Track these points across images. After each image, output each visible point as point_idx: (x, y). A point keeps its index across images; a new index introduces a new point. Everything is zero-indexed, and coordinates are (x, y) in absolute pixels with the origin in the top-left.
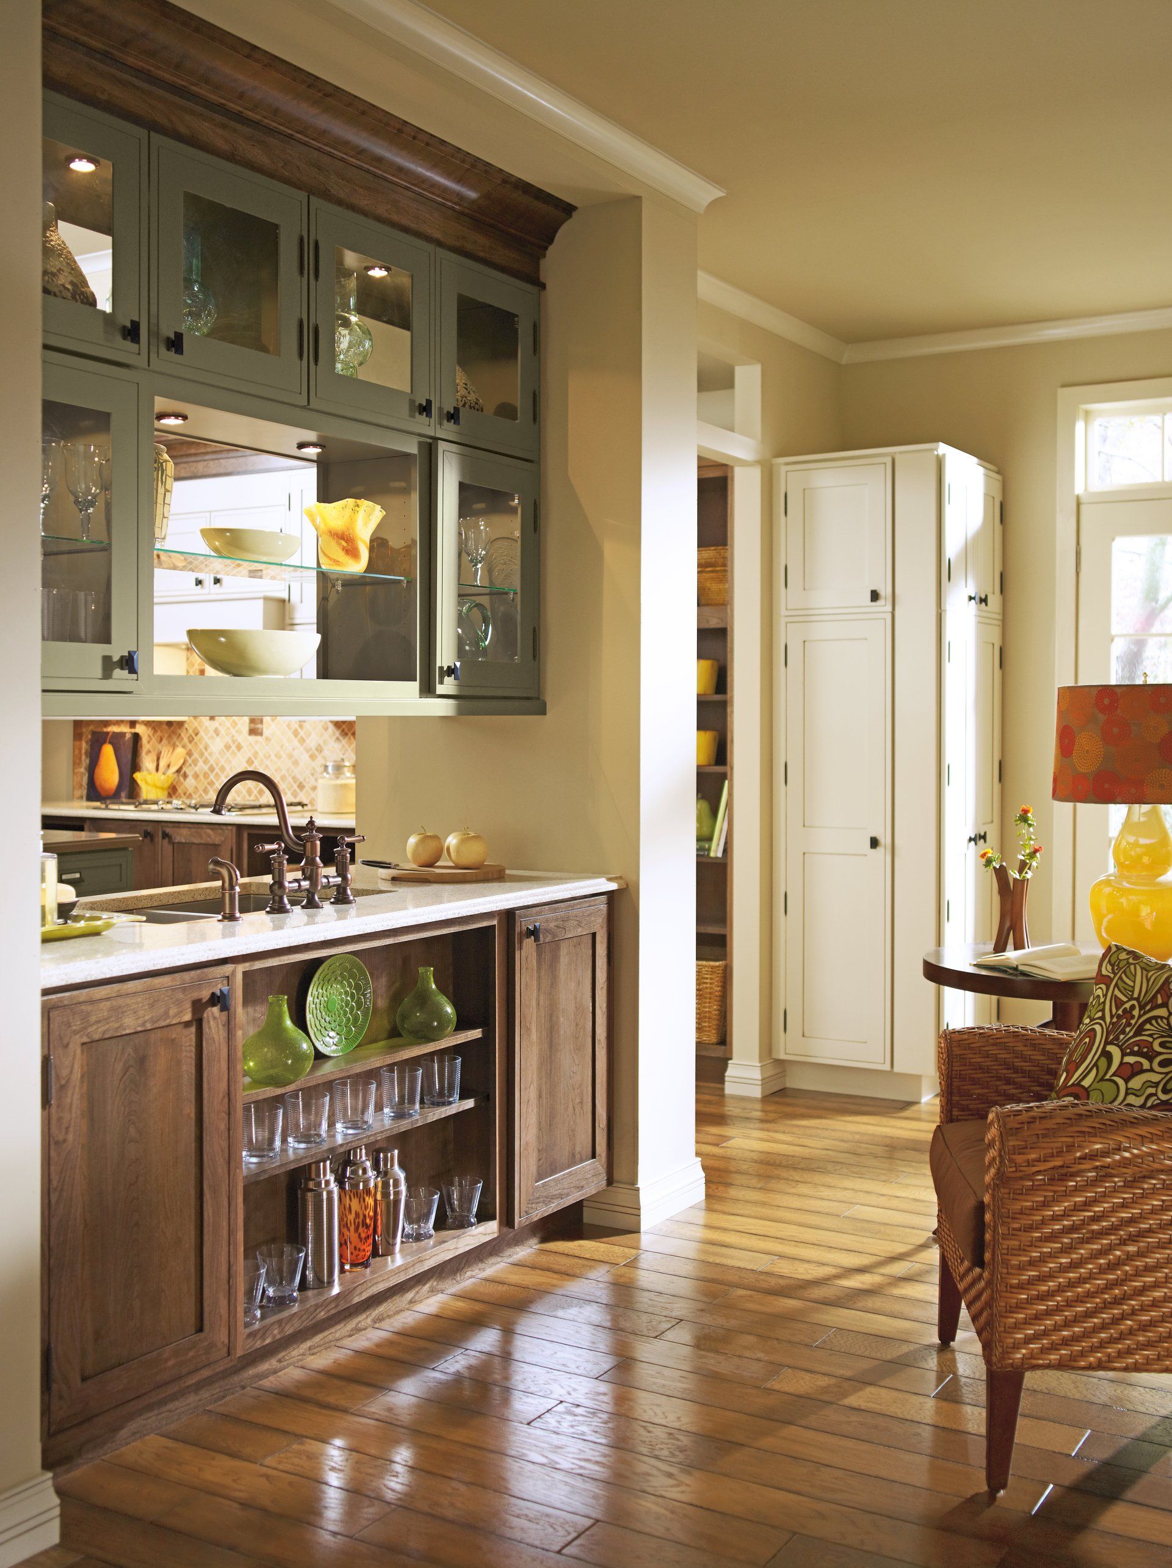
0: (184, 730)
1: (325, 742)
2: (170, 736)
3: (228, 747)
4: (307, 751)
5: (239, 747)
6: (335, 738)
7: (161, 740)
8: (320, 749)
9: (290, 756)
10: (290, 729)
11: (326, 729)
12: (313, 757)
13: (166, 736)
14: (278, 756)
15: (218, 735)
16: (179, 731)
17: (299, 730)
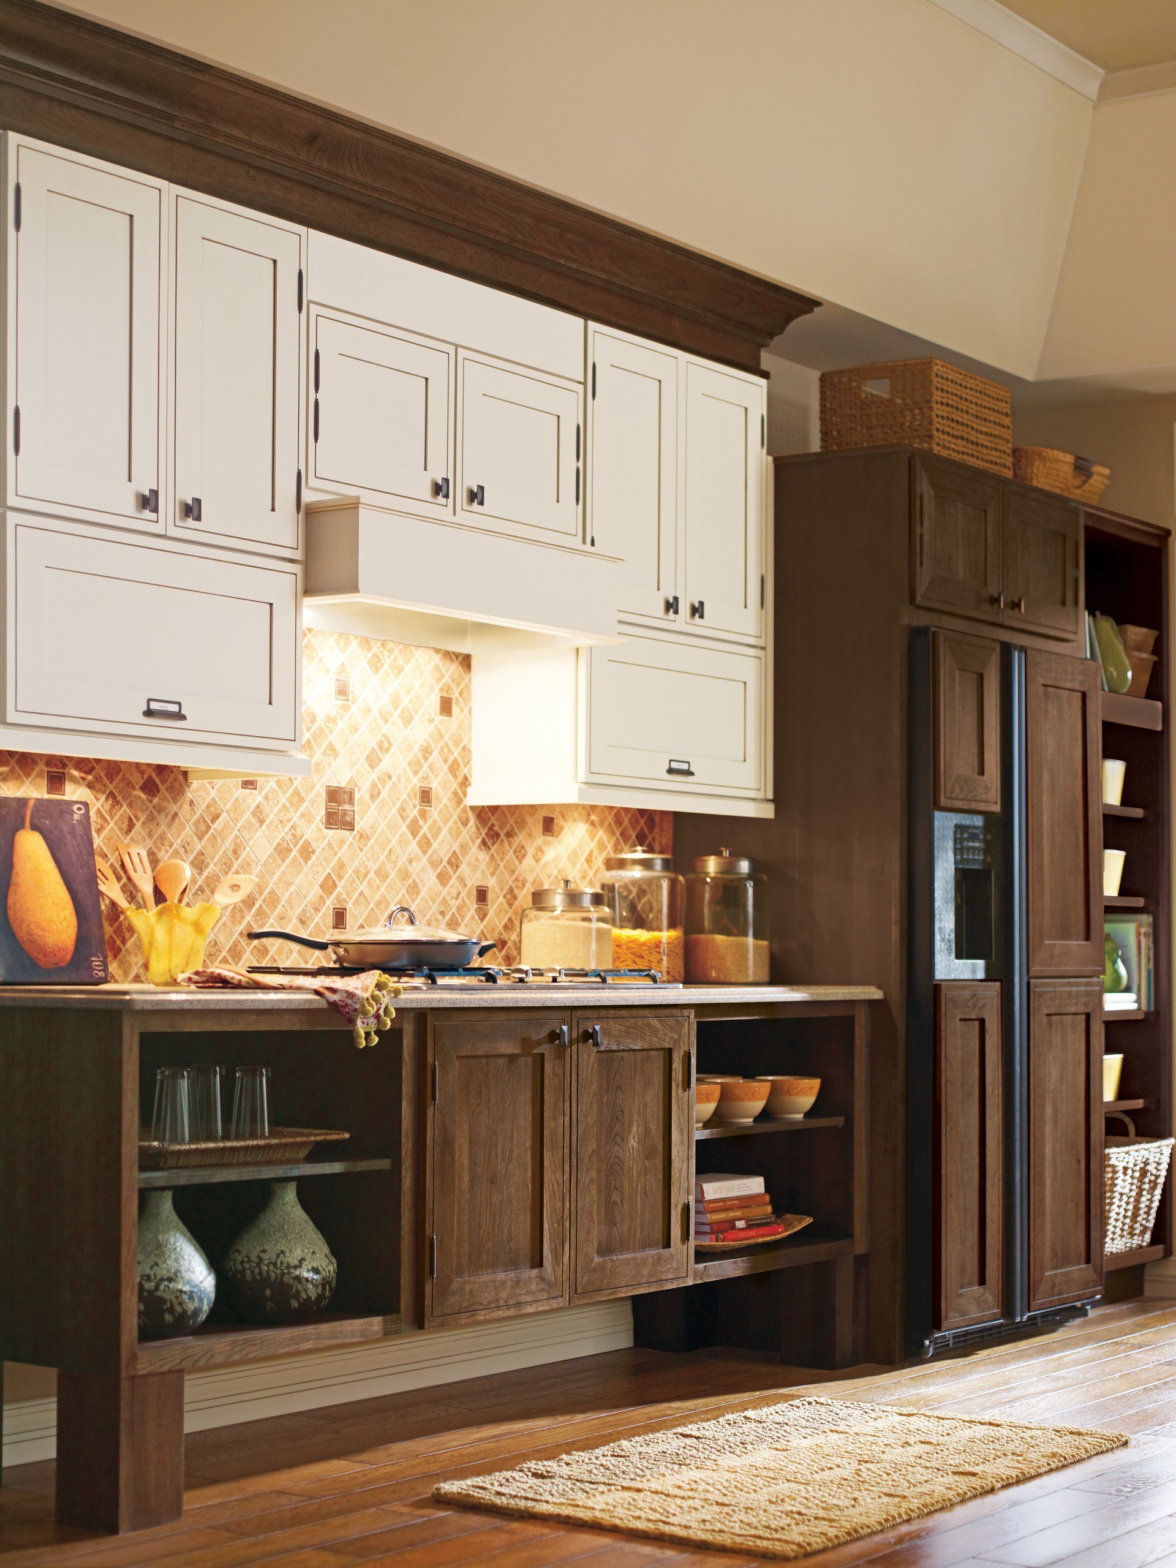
0: (186, 807)
1: (464, 848)
2: (151, 818)
3: (282, 851)
4: (434, 864)
5: (307, 852)
6: (479, 840)
7: (131, 826)
8: (454, 863)
9: (404, 875)
10: (403, 818)
11: (465, 823)
12: (443, 878)
13: (143, 818)
14: (382, 875)
15: (262, 822)
16: (173, 808)
17: (421, 822)
